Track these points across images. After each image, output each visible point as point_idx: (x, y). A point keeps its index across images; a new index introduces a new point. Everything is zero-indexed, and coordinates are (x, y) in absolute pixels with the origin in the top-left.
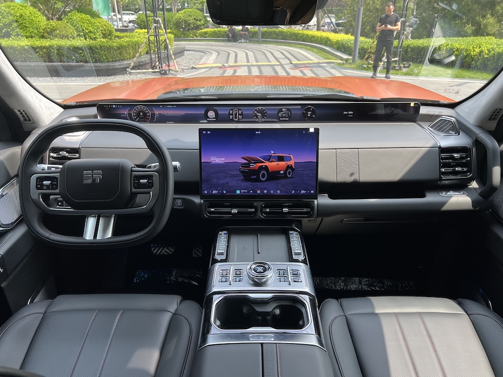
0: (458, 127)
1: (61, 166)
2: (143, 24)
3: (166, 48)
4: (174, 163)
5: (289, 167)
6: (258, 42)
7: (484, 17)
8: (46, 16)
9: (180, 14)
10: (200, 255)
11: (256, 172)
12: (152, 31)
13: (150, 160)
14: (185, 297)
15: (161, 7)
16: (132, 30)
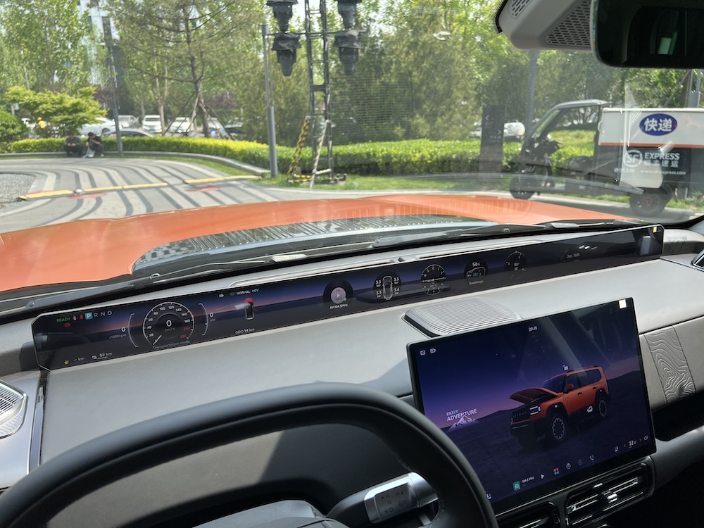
5: (599, 395)
6: (118, 156)
11: (544, 424)
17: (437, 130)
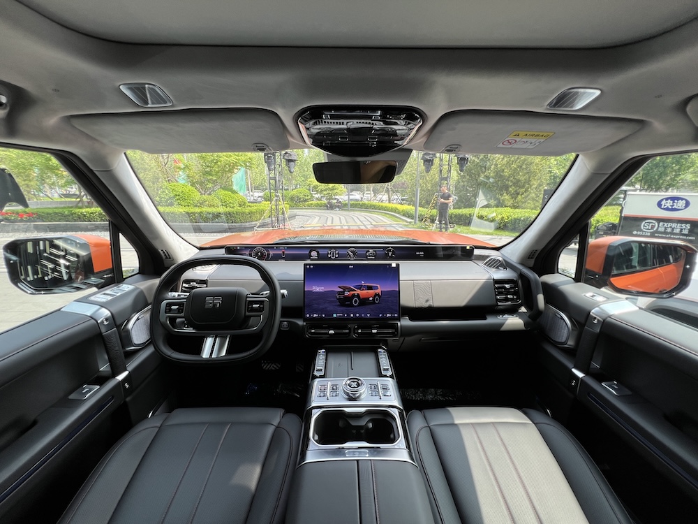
0: (505, 265)
1: (188, 294)
2: (268, 199)
3: (283, 213)
4: (282, 291)
5: (376, 295)
6: (348, 210)
7: (502, 195)
8: (200, 192)
9: (294, 192)
10: (302, 370)
11: (350, 298)
12: (273, 203)
13: (263, 289)
14: (287, 411)
15: (281, 187)
16: (260, 202)
17: (517, 203)
